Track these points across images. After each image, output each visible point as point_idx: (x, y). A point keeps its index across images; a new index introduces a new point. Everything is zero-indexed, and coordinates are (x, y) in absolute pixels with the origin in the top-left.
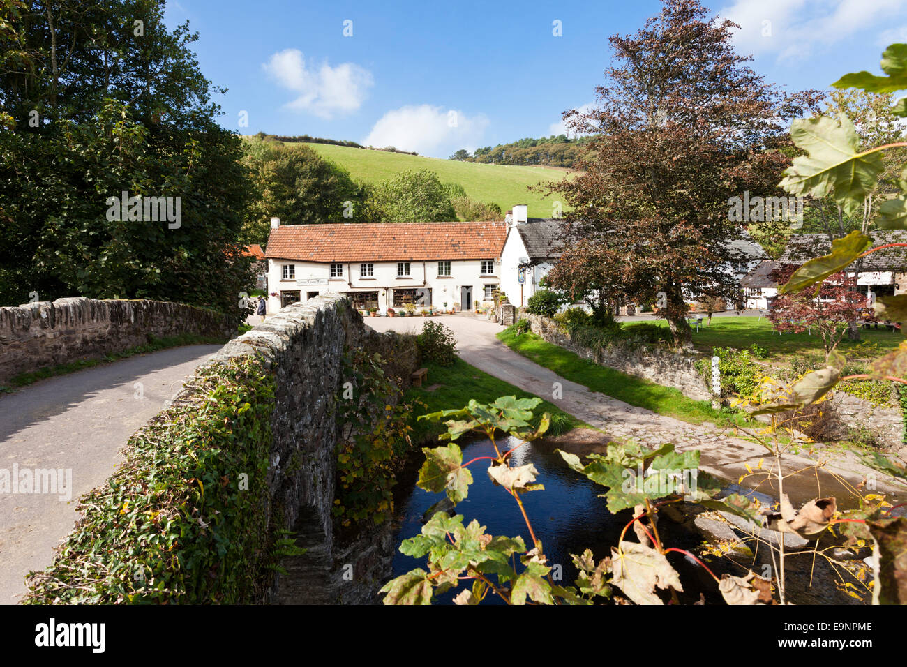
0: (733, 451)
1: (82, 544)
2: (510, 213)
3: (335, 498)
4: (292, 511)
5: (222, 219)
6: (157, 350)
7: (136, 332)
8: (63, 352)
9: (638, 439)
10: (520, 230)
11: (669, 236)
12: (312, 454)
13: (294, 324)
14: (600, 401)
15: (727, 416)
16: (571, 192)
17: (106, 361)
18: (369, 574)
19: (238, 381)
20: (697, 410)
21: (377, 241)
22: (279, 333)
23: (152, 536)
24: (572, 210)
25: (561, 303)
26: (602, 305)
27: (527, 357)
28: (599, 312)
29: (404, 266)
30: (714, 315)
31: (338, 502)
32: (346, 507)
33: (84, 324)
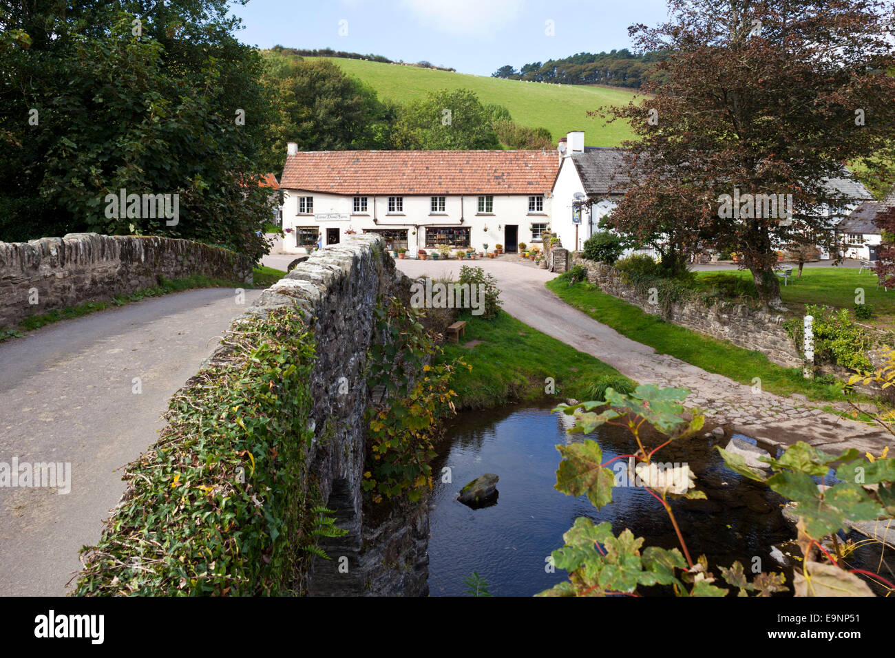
0: (827, 429)
1: (134, 518)
2: (565, 140)
3: (366, 470)
4: (326, 485)
5: (238, 145)
6: (167, 293)
7: (147, 273)
8: (72, 294)
9: (714, 411)
10: (575, 161)
11: (754, 172)
12: (344, 421)
13: (330, 272)
14: (669, 365)
15: (820, 388)
16: (638, 118)
17: (115, 304)
18: (402, 559)
19: (279, 339)
20: (786, 380)
21: (408, 171)
22: (316, 282)
23: (207, 513)
24: (639, 139)
25: (623, 248)
26: (672, 250)
27: (582, 311)
28: (669, 260)
29: (438, 200)
30: (805, 266)
31: (368, 474)
32: (377, 481)
33: (93, 262)
